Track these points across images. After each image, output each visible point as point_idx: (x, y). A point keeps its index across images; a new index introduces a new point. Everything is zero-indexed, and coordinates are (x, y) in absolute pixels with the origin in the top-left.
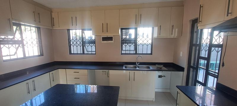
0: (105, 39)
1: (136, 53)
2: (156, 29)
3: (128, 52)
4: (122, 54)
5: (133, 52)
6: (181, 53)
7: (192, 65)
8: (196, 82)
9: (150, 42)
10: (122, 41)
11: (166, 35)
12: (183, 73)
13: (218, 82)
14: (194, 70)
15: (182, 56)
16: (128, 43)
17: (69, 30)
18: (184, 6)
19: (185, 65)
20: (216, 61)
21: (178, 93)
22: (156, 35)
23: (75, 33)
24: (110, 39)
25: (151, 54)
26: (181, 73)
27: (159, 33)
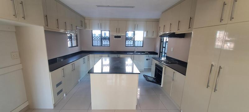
0: (116, 37)
1: (134, 46)
2: (145, 33)
3: (130, 45)
4: (126, 46)
5: (132, 45)
6: (157, 46)
9: (142, 40)
10: (126, 38)
11: (150, 36)
16: (129, 40)
17: (92, 31)
18: (158, 22)
19: (158, 52)
22: (145, 36)
23: (96, 33)
24: (119, 37)
25: (143, 46)
26: (157, 55)
27: (147, 35)
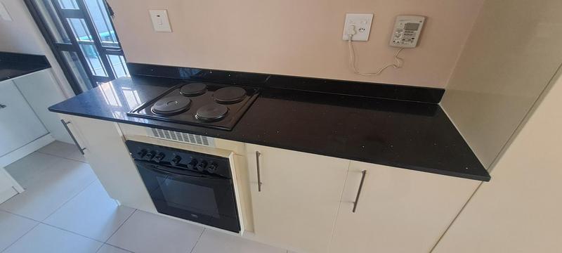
7: (58, 40)
8: (94, 81)
12: (52, 72)
13: (128, 61)
14: (74, 54)
15: (10, 19)
19: (39, 46)
20: (109, 31)
21: (65, 124)
